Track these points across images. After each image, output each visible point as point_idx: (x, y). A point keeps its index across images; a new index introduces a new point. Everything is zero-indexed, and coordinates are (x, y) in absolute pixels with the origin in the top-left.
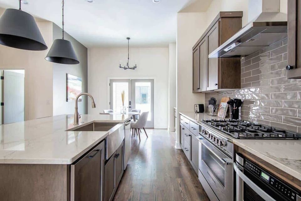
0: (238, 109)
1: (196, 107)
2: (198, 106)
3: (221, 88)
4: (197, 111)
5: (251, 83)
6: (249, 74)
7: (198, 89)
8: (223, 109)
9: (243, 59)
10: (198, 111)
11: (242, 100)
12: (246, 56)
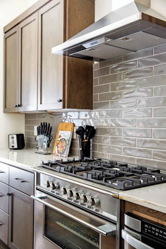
0: (90, 142)
1: (11, 140)
2: (15, 136)
3: (68, 108)
4: (13, 146)
5: (109, 102)
6: (107, 88)
7: (19, 106)
8: (64, 143)
9: (97, 64)
10: (16, 146)
11: (95, 128)
12: (101, 60)
